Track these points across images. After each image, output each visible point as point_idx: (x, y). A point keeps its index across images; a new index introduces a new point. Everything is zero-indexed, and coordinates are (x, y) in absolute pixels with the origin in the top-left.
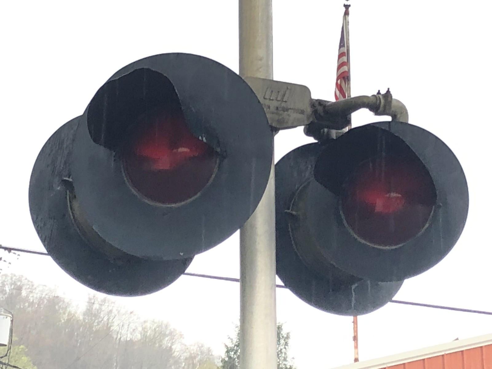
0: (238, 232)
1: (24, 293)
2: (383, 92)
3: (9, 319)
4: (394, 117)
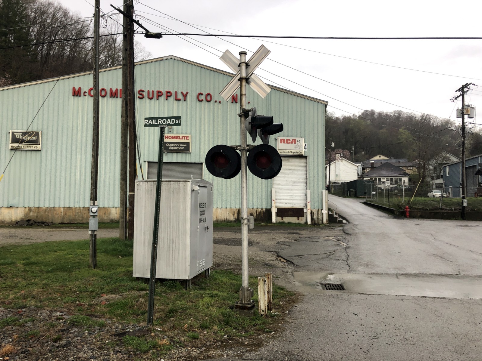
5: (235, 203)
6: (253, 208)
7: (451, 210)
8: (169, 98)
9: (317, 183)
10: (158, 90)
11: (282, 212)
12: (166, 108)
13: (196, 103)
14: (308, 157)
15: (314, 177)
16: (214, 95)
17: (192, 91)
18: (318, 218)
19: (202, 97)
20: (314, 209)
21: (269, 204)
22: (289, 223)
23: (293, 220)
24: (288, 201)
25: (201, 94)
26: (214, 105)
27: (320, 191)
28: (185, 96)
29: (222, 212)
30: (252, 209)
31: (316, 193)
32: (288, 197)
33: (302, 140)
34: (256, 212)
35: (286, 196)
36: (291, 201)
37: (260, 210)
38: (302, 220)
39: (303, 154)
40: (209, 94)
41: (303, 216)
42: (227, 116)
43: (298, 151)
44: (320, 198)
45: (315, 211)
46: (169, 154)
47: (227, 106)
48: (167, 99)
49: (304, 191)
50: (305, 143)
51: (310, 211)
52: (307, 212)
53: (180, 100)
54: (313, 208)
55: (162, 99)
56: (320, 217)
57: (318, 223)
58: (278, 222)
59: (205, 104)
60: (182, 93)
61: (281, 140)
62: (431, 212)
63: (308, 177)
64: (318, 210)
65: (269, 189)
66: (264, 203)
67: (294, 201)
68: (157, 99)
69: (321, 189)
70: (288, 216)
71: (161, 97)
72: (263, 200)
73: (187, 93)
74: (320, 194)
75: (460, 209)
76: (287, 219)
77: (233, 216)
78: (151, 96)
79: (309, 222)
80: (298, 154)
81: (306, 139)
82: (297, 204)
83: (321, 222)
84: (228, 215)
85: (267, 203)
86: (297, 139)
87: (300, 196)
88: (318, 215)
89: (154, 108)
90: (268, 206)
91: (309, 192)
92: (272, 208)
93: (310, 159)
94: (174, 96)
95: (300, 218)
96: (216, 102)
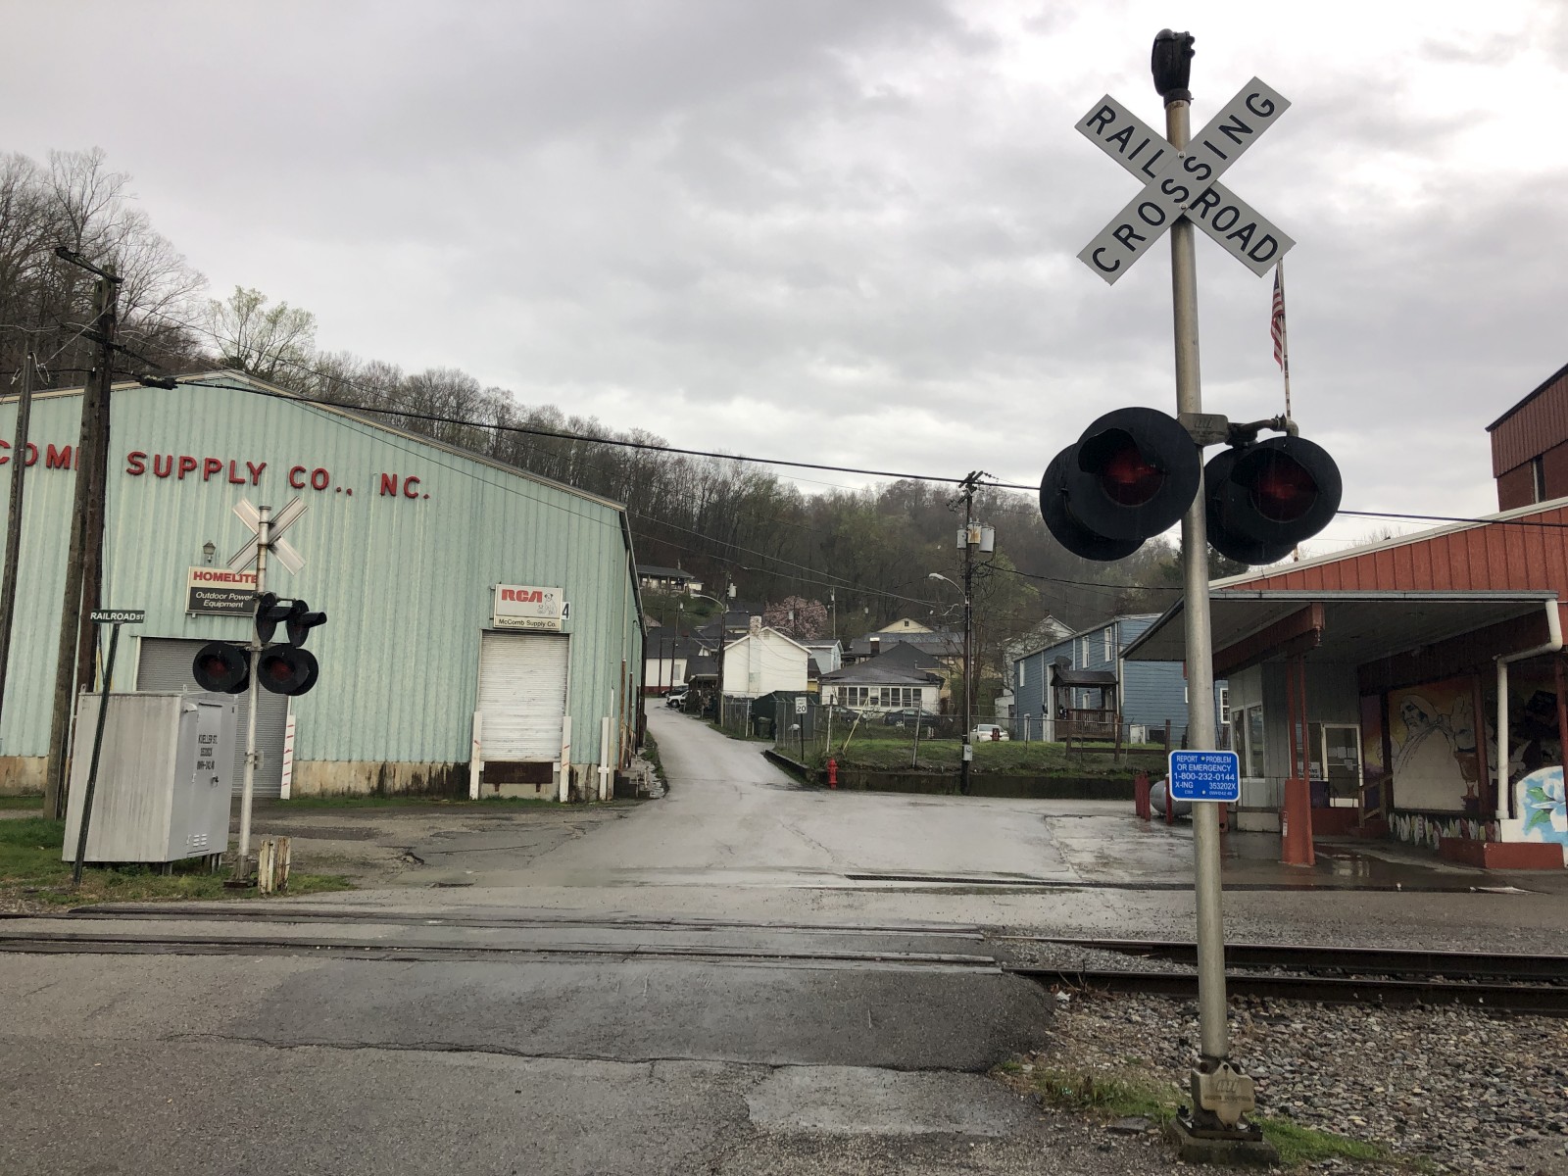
0: (1179, 522)
1: (999, 502)
2: (1280, 416)
3: (993, 531)
4: (1288, 432)
5: (374, 747)
6: (421, 763)
7: (939, 770)
8: (214, 477)
9: (590, 700)
10: (185, 454)
11: (496, 772)
12: (203, 501)
13: (286, 492)
14: (571, 636)
15: (584, 683)
16: (335, 474)
17: (276, 460)
18: (588, 787)
19: (304, 478)
20: (580, 763)
21: (465, 752)
22: (514, 799)
23: (526, 791)
24: (515, 745)
25: (300, 470)
26: (334, 498)
27: (596, 721)
28: (256, 473)
29: (336, 773)
30: (418, 764)
31: (587, 724)
32: (515, 735)
33: (558, 593)
34: (430, 772)
35: (511, 730)
36: (526, 745)
37: (440, 766)
38: (547, 792)
39: (559, 627)
40: (320, 471)
41: (551, 782)
42: (367, 528)
43: (545, 621)
44: (595, 736)
45: (581, 770)
46: (202, 618)
47: (369, 501)
48: (206, 480)
49: (558, 720)
50: (565, 600)
51: (567, 768)
52: (562, 771)
53: (242, 482)
54: (576, 760)
55: (193, 477)
56: (593, 785)
57: (588, 798)
58: (484, 796)
59: (308, 495)
60: (249, 465)
61: (504, 592)
62: (891, 776)
63: (569, 686)
64: (590, 765)
65: (467, 714)
66: (452, 750)
67: (532, 745)
68: (181, 478)
69: (601, 714)
70: (511, 782)
71: (190, 473)
72: (450, 741)
73: (263, 465)
74: (596, 726)
75: (959, 770)
76: (507, 790)
77: (366, 782)
78: (163, 470)
79: (564, 796)
80: (546, 627)
81: (569, 592)
82: (538, 752)
83: (594, 796)
84: (353, 779)
85: (459, 751)
86: (545, 591)
87: (547, 731)
88: (587, 779)
89: (171, 501)
90: (461, 756)
91: (568, 720)
92: (470, 761)
93: (577, 640)
94: (228, 472)
95: (543, 787)
96: (339, 490)
